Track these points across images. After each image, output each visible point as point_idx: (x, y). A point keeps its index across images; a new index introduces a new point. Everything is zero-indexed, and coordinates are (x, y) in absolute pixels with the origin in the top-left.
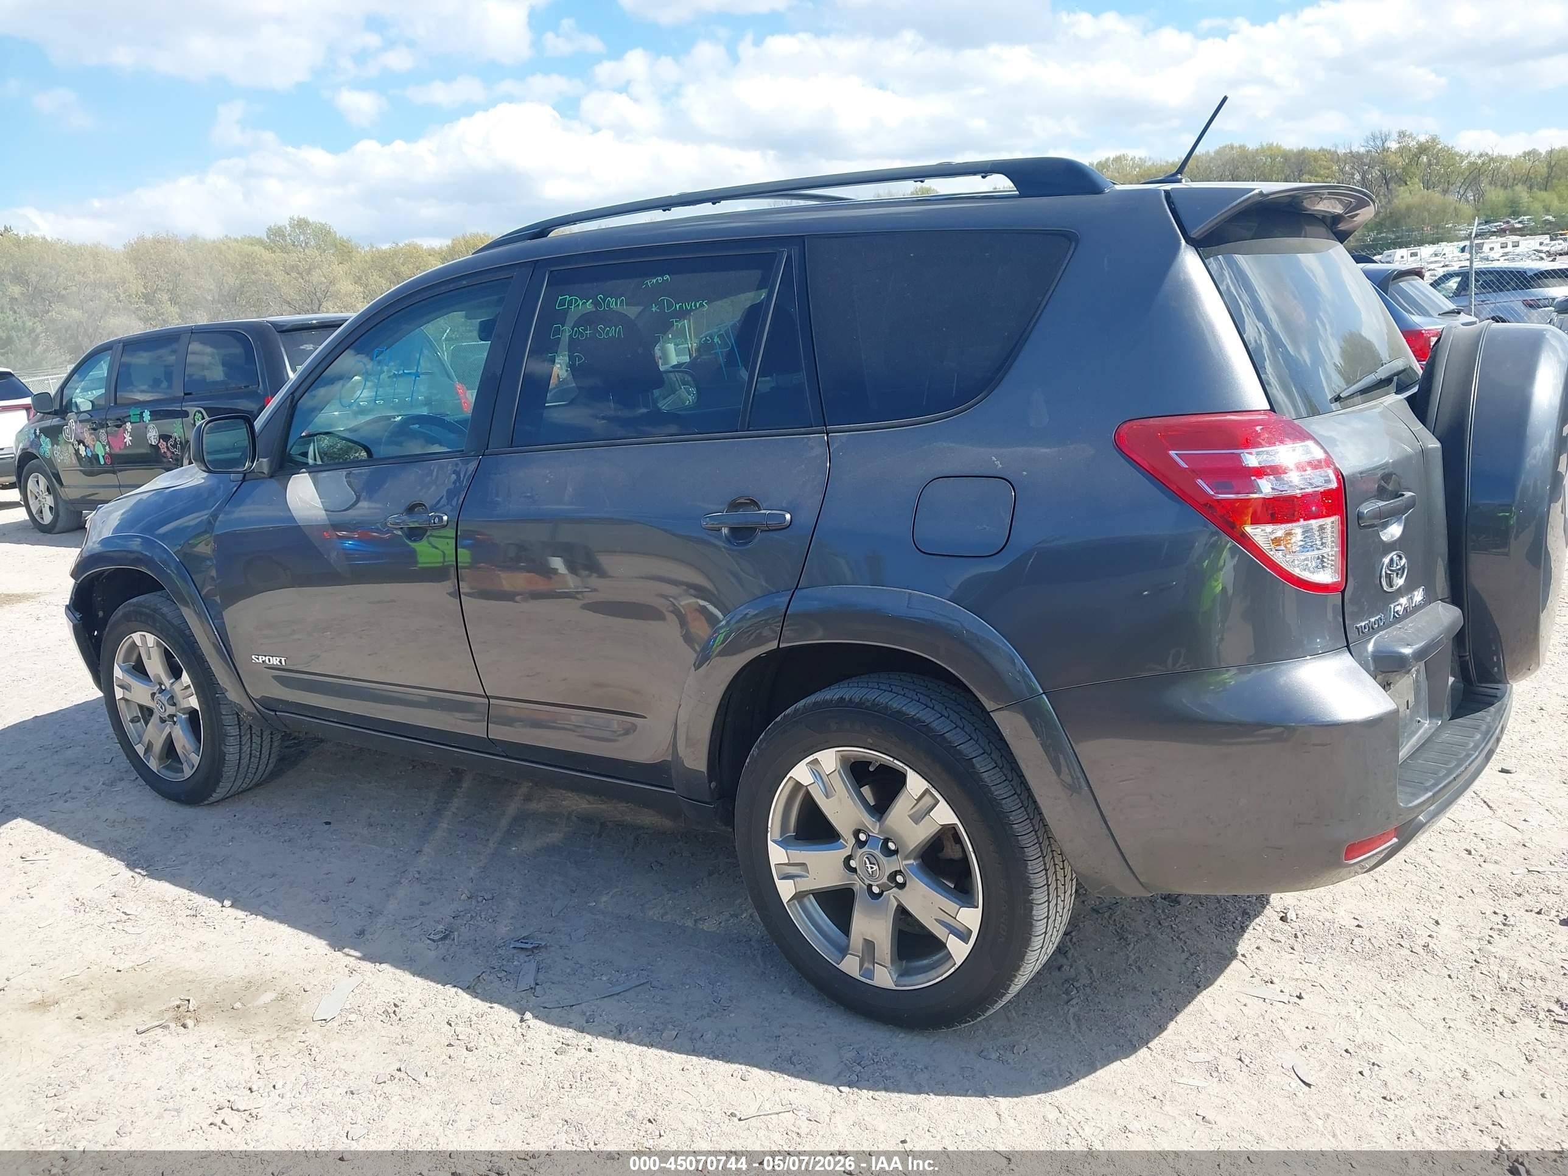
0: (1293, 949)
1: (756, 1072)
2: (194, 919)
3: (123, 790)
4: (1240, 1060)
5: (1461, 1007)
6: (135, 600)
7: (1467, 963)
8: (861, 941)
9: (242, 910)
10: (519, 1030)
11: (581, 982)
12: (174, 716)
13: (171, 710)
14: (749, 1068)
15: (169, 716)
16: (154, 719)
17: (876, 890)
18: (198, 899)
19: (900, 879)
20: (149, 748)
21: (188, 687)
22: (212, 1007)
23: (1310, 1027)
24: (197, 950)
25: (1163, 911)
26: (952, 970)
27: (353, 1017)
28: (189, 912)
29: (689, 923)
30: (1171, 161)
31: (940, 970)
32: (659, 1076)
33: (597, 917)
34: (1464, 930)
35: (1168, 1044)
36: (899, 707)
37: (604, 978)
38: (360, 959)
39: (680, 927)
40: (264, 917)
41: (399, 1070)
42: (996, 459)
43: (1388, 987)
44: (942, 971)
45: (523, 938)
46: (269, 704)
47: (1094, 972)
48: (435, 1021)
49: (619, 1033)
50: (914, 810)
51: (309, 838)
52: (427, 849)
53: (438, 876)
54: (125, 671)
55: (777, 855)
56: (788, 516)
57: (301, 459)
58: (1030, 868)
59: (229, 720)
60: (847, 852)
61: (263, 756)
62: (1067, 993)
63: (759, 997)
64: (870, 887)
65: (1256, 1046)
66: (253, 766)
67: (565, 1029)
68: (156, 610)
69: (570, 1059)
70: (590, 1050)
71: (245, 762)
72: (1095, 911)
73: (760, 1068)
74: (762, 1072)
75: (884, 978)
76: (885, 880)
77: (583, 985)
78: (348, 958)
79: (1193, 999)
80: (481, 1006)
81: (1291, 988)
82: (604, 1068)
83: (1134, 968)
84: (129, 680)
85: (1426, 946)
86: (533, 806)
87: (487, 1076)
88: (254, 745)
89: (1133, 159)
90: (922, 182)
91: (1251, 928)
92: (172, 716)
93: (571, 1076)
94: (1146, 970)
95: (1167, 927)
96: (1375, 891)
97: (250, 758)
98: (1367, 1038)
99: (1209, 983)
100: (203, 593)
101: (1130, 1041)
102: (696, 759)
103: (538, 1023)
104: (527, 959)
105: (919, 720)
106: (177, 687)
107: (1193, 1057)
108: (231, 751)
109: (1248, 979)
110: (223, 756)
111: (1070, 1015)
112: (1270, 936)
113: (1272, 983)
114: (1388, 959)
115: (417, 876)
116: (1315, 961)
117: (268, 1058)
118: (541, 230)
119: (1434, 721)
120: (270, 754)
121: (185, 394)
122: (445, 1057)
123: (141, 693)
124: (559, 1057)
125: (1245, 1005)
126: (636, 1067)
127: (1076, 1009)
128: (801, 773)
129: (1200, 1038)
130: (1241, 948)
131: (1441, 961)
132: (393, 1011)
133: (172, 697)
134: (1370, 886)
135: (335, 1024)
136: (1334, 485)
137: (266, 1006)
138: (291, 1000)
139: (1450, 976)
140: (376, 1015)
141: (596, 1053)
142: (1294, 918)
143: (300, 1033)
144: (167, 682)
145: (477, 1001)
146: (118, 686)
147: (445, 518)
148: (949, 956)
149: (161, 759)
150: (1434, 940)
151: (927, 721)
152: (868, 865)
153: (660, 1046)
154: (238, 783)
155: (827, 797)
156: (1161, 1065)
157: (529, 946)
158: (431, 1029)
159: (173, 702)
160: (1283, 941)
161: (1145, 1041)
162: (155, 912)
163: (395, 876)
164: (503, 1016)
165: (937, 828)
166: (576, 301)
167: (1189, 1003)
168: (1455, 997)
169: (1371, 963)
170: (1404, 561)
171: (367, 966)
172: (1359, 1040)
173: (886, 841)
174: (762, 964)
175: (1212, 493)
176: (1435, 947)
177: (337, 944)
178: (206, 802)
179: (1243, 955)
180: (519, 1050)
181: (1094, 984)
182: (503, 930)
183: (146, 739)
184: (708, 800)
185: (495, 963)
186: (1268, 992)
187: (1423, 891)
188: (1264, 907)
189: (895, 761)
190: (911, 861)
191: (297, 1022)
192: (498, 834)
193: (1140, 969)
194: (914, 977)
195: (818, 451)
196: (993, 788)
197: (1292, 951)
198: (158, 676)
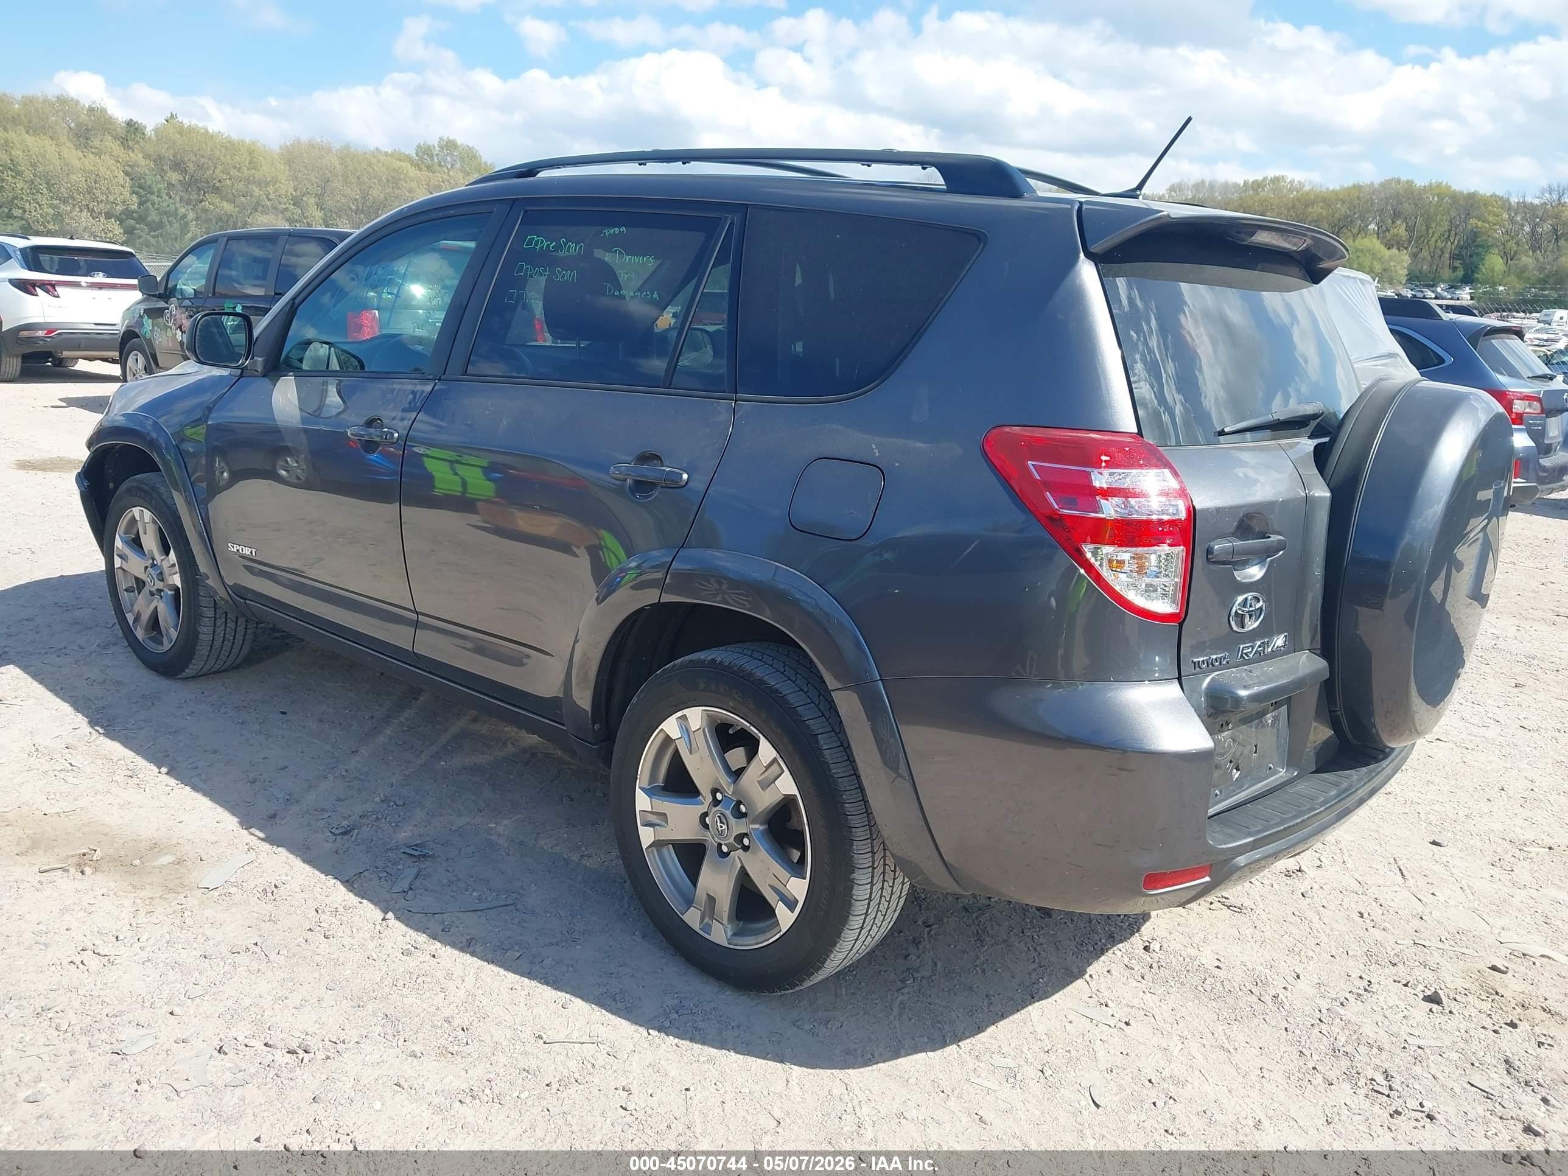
0: (1143, 978)
1: (578, 1002)
2: (129, 780)
3: (112, 654)
4: (1042, 1071)
5: (1283, 1060)
6: (138, 476)
7: (1310, 1020)
8: (705, 896)
9: (175, 779)
10: (378, 927)
11: (452, 894)
12: (162, 591)
13: (159, 585)
14: (573, 998)
15: (157, 590)
16: (146, 591)
17: (725, 849)
18: (141, 762)
19: (746, 842)
20: (137, 619)
21: (174, 565)
22: (114, 860)
23: (1125, 1053)
24: (121, 807)
25: (1031, 922)
26: (778, 936)
27: (233, 890)
28: (129, 773)
29: (575, 857)
30: (1331, 188)
31: (768, 935)
32: (488, 990)
33: (492, 838)
34: (1322, 988)
35: (979, 1045)
36: (762, 675)
37: (475, 894)
38: (262, 839)
39: (565, 859)
40: (192, 788)
41: (256, 944)
42: (874, 447)
43: (1219, 1028)
44: (769, 936)
45: (416, 845)
46: (240, 592)
47: (939, 966)
48: (305, 906)
49: (467, 946)
50: (763, 777)
51: (261, 723)
52: (363, 751)
53: (363, 777)
54: (125, 542)
55: (643, 802)
56: (685, 476)
57: (296, 363)
58: (855, 847)
59: (204, 601)
60: (703, 809)
61: (236, 641)
62: (903, 981)
63: (611, 935)
64: (720, 845)
65: (1063, 1061)
66: (227, 648)
67: (419, 934)
68: (154, 489)
69: (411, 962)
70: (434, 956)
71: (218, 643)
72: (965, 909)
73: (583, 1000)
74: (584, 1003)
75: (720, 934)
76: (732, 840)
77: (453, 897)
78: (252, 837)
79: (1023, 1008)
80: (352, 899)
81: (1122, 1014)
82: (440, 975)
83: (978, 969)
84: (128, 551)
85: (1276, 997)
86: (476, 727)
87: (332, 963)
88: (228, 629)
89: (1292, 182)
90: (869, 166)
91: (1111, 951)
92: (160, 591)
93: (408, 976)
94: (989, 973)
95: (1028, 937)
96: (1250, 938)
97: (224, 640)
98: (1176, 1072)
99: (1046, 995)
100: (192, 480)
101: (944, 1036)
102: (583, 699)
103: (398, 924)
104: (412, 865)
105: (777, 691)
106: (165, 565)
107: (998, 1060)
108: (205, 631)
109: (1085, 998)
110: (196, 634)
111: (898, 1002)
112: (1126, 963)
113: (1106, 1006)
114: (1232, 1002)
115: (344, 773)
116: (1159, 992)
117: (144, 913)
118: (530, 170)
119: (1291, 770)
120: (243, 640)
121: (276, 294)
122: (301, 939)
123: (136, 566)
124: (404, 958)
125: (1071, 1022)
126: (470, 980)
127: (906, 997)
128: (671, 726)
129: (1013, 1045)
130: (1090, 970)
131: (1284, 1014)
132: (270, 892)
133: (161, 573)
134: (1247, 932)
135: (216, 893)
136: (1183, 515)
137: (161, 868)
138: (186, 866)
139: (1286, 1029)
140: (255, 891)
141: (438, 960)
142: (1157, 949)
143: (182, 896)
144: (159, 557)
145: (351, 895)
146: (118, 556)
147: (396, 435)
148: (777, 923)
149: (146, 630)
150: (1288, 994)
151: (784, 693)
152: (719, 824)
153: (500, 964)
154: (211, 662)
155: (691, 753)
156: (963, 1064)
157: (416, 853)
158: (299, 912)
159: (161, 577)
160: (1136, 969)
161: (957, 1039)
162: (99, 768)
163: (324, 770)
164: (369, 911)
165: (779, 797)
166: (542, 241)
167: (1018, 1011)
168: (1283, 1049)
169: (1214, 1004)
170: (1261, 603)
171: (266, 846)
172: (1166, 1073)
173: (739, 803)
174: (626, 905)
175: (1056, 507)
176: (1285, 1000)
177: (246, 823)
178: (180, 676)
179: (1091, 976)
180: (371, 945)
181: (934, 977)
182: (404, 835)
183: (136, 609)
184: (593, 741)
185: (380, 863)
186: (1099, 1014)
187: (1298, 944)
188: (1132, 934)
189: (752, 728)
190: (757, 826)
191: (183, 886)
192: (434, 748)
193: (983, 971)
194: (746, 938)
195: (724, 416)
196: (832, 766)
197: (1140, 979)
198: (151, 551)
